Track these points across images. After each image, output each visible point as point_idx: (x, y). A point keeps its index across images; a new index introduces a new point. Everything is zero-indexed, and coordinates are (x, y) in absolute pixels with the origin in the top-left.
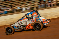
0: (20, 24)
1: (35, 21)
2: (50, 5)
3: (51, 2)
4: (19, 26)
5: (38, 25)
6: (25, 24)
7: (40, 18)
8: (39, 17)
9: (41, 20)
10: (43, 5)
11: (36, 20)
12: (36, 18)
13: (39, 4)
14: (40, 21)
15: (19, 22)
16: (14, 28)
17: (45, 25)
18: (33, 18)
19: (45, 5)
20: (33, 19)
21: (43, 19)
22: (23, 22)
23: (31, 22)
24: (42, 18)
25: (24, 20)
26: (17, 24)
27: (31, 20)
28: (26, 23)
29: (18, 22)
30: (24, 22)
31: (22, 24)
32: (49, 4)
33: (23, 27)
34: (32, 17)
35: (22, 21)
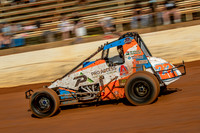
0: (79, 82)
1: (131, 72)
2: (172, 18)
3: (174, 7)
4: (77, 88)
5: (142, 84)
6: (96, 80)
7: (151, 59)
8: (145, 57)
9: (152, 67)
10: (145, 16)
11: (137, 67)
12: (137, 60)
13: (134, 15)
14: (149, 70)
15: (78, 74)
16: (58, 93)
17: (167, 83)
18: (126, 60)
19: (154, 17)
20: (125, 65)
21: (160, 65)
22: (89, 76)
23: (118, 74)
24: (155, 61)
25: (95, 68)
26: (70, 83)
27: (118, 67)
28: (102, 78)
29: (73, 75)
30: (95, 73)
31: (88, 83)
32: (168, 12)
33: (89, 91)
34: (121, 56)
35: (87, 72)
